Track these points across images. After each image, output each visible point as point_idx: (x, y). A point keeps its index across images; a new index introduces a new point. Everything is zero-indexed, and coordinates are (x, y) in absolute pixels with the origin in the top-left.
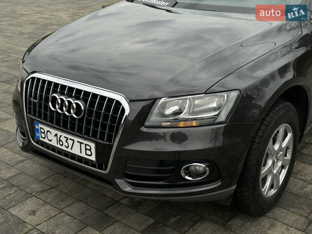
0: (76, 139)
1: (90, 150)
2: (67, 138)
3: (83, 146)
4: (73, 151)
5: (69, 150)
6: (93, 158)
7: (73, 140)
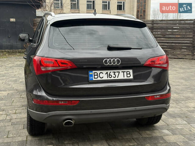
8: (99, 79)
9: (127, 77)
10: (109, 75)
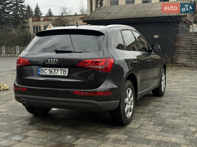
8: (44, 74)
9: (63, 74)
10: (51, 71)
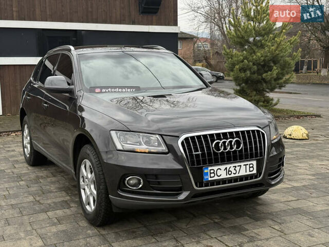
0: (242, 164)
1: (253, 167)
2: (236, 167)
3: (248, 166)
4: (240, 174)
5: (237, 175)
6: (255, 172)
7: (241, 166)
